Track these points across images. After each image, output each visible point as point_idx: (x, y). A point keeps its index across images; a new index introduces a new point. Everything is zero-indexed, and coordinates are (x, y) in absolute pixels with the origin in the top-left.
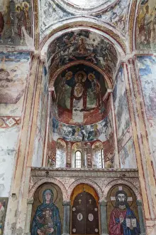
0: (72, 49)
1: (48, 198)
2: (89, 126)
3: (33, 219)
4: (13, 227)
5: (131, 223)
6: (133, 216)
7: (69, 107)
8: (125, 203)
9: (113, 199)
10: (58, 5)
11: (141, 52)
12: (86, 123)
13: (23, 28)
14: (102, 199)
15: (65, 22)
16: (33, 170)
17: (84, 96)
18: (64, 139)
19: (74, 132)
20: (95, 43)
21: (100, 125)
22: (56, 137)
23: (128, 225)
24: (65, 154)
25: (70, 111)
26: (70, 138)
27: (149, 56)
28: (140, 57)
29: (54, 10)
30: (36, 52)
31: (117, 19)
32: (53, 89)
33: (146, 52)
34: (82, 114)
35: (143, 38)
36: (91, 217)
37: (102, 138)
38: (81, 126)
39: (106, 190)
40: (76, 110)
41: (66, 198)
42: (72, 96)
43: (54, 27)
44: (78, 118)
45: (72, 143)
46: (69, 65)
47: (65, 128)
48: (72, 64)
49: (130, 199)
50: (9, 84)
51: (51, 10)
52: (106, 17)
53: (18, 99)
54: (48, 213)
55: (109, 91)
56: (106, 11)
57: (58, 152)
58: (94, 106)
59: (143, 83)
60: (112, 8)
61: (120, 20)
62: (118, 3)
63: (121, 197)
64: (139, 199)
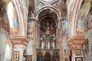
0: (45, 13)
1: (40, 55)
2: (51, 35)
3: (37, 59)
4: (34, 60)
5: (57, 60)
6: (57, 58)
7: (45, 29)
8: (56, 56)
9: (54, 55)
10: (40, 2)
11: (63, 18)
12: (50, 34)
13: (31, 11)
14: (51, 55)
15: (43, 7)
16: (37, 49)
17: (50, 26)
18: (44, 39)
19: (47, 37)
20: (52, 12)
21: (54, 35)
22: (41, 39)
23: (56, 60)
24: (44, 43)
25: (45, 31)
26: (45, 39)
27: (65, 19)
28: (63, 20)
29: (39, 4)
30: (35, 19)
31: (58, 6)
32: (40, 26)
33: (64, 18)
34: (49, 31)
35: (64, 13)
36: (49, 59)
37: (54, 39)
38: (49, 35)
39: (52, 53)
40: (47, 30)
41: (44, 55)
42: (46, 26)
43: (40, 9)
44: (48, 32)
45: (46, 40)
46: (44, 17)
47: (44, 36)
48: (45, 17)
49: (57, 55)
50: (29, 29)
51: (38, 4)
52: (55, 5)
53: (32, 33)
54: (40, 58)
55: (56, 26)
56: (55, 3)
57: (42, 43)
58: (52, 29)
59: (63, 28)
60: (56, 2)
61: (59, 6)
62: (58, 1)
63: (55, 55)
64: (59, 55)
